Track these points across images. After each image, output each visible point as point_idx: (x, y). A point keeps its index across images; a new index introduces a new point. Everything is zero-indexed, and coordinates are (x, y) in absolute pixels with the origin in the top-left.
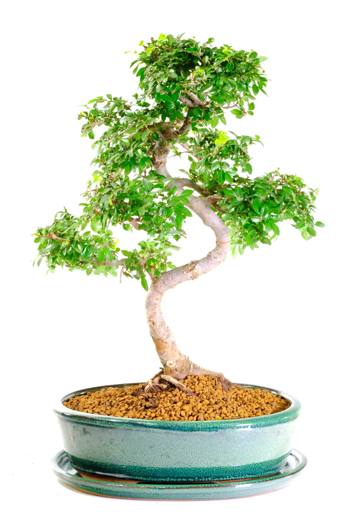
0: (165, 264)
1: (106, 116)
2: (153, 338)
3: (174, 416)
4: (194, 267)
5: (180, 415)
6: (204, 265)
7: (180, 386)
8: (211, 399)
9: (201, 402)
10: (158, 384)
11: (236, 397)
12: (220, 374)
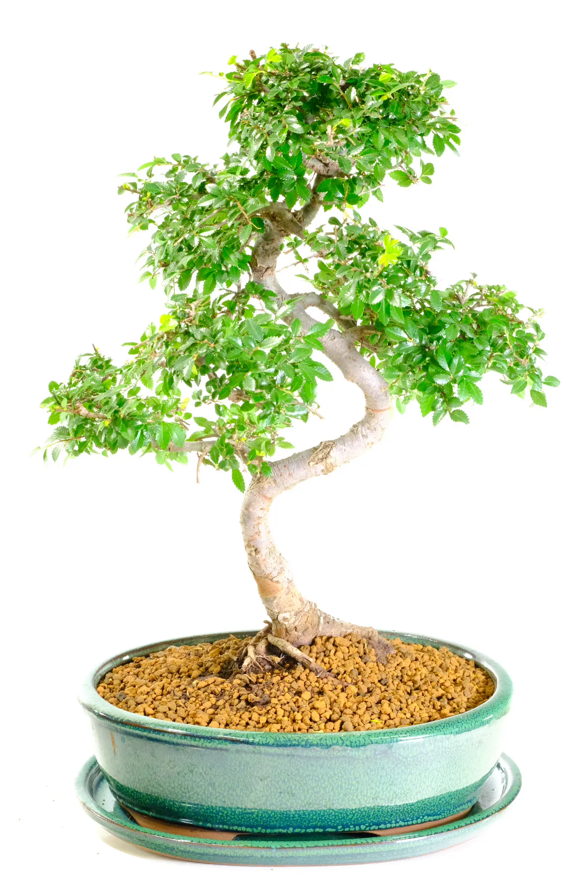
0: (272, 442)
1: (172, 194)
2: (254, 574)
3: (300, 722)
4: (329, 453)
5: (311, 720)
6: (345, 450)
7: (305, 661)
8: (360, 683)
9: (343, 690)
10: (265, 656)
11: (400, 674)
12: (370, 630)
